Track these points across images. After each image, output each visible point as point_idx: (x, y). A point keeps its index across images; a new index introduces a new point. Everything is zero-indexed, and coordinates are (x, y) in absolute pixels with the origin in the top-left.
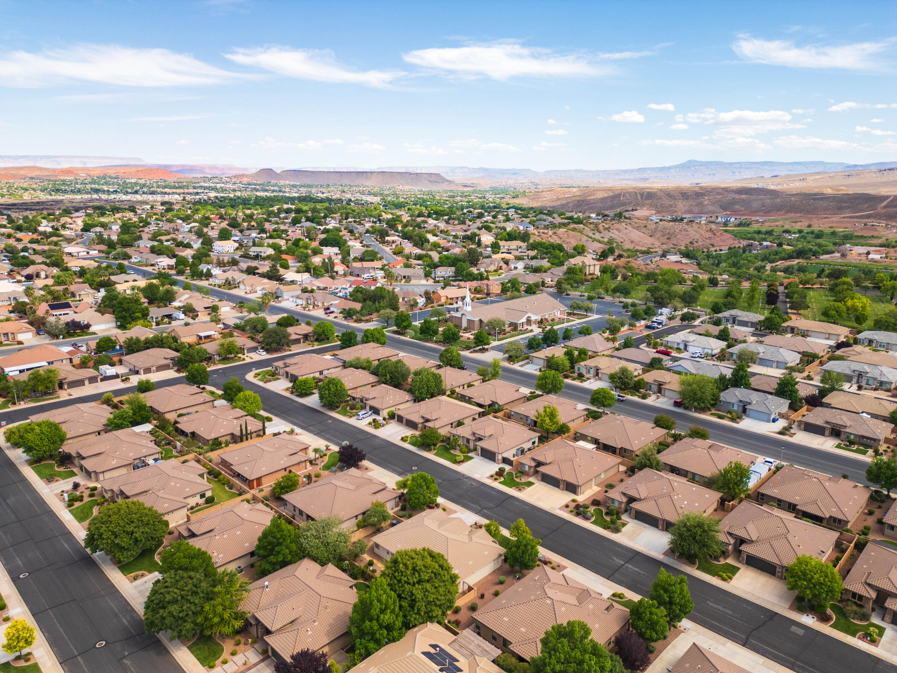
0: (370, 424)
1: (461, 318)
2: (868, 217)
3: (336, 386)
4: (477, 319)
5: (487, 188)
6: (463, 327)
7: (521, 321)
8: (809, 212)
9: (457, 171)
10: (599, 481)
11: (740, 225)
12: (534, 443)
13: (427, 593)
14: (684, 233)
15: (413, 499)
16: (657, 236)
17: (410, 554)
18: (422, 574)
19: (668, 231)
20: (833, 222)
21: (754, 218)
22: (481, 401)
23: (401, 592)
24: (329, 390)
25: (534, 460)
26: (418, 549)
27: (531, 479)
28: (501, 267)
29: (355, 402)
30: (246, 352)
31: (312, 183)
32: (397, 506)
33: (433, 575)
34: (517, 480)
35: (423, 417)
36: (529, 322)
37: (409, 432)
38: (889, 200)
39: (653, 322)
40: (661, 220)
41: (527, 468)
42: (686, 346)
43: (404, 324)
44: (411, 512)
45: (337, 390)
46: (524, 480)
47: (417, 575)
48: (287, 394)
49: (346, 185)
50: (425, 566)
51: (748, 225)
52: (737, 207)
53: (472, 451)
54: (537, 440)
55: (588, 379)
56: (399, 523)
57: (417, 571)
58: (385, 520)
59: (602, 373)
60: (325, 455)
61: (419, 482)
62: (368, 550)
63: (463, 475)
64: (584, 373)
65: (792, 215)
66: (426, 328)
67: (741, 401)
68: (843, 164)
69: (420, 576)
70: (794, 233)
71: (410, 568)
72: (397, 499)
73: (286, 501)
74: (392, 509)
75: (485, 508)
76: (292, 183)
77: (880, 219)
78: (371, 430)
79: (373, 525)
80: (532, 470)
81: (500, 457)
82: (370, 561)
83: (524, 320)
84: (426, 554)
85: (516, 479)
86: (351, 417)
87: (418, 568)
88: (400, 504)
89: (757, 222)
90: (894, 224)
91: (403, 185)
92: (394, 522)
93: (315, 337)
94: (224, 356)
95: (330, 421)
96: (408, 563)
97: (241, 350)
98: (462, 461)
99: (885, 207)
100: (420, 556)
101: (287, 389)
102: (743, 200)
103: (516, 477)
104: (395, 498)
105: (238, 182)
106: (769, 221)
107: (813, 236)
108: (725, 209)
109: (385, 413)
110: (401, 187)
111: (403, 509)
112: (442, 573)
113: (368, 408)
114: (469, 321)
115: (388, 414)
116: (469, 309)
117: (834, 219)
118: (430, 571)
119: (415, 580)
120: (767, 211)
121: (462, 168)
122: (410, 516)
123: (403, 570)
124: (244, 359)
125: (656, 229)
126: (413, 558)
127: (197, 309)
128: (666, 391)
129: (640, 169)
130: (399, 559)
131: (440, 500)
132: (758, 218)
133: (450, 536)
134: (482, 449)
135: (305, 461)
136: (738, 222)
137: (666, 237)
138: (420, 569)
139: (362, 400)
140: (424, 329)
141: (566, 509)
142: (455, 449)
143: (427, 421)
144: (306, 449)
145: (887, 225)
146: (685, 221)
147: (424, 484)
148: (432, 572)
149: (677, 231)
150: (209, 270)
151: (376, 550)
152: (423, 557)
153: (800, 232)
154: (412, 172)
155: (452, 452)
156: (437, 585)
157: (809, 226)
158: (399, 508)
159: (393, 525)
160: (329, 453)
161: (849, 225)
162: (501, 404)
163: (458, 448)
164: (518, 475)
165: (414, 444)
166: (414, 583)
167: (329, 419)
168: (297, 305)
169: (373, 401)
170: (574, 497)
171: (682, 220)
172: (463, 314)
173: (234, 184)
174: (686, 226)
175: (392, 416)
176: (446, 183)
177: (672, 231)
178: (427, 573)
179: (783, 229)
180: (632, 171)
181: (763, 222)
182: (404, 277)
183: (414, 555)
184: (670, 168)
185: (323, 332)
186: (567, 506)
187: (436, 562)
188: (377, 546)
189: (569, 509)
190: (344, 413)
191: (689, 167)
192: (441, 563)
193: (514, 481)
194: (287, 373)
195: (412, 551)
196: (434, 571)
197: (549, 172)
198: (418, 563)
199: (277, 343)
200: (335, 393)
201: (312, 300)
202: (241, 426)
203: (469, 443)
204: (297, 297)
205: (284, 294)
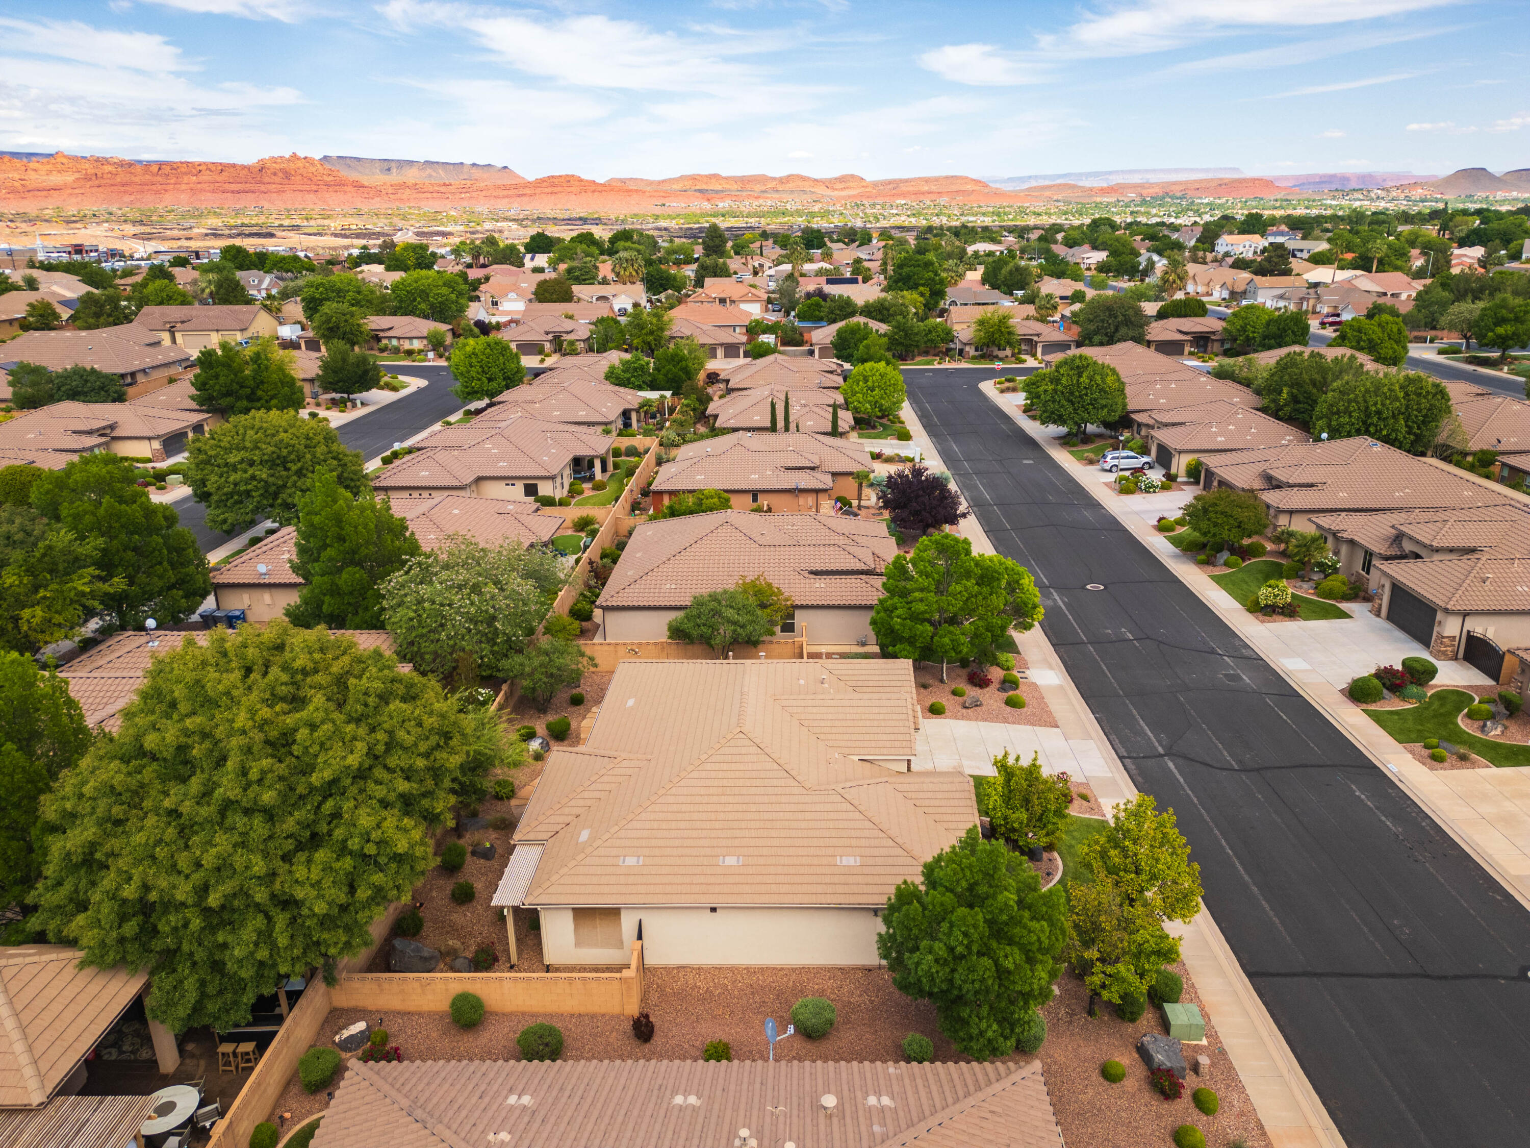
76: (1526, 196)
95: (1028, 462)
97: (1033, 347)
105: (1402, 197)
113: (1154, 449)
124: (1023, 362)
134: (1399, 592)
150: (1151, 265)
199: (1106, 334)
200: (1072, 393)
201: (1312, 302)
202: (773, 406)
203: (1368, 573)
204: (1281, 297)
205: (1260, 292)
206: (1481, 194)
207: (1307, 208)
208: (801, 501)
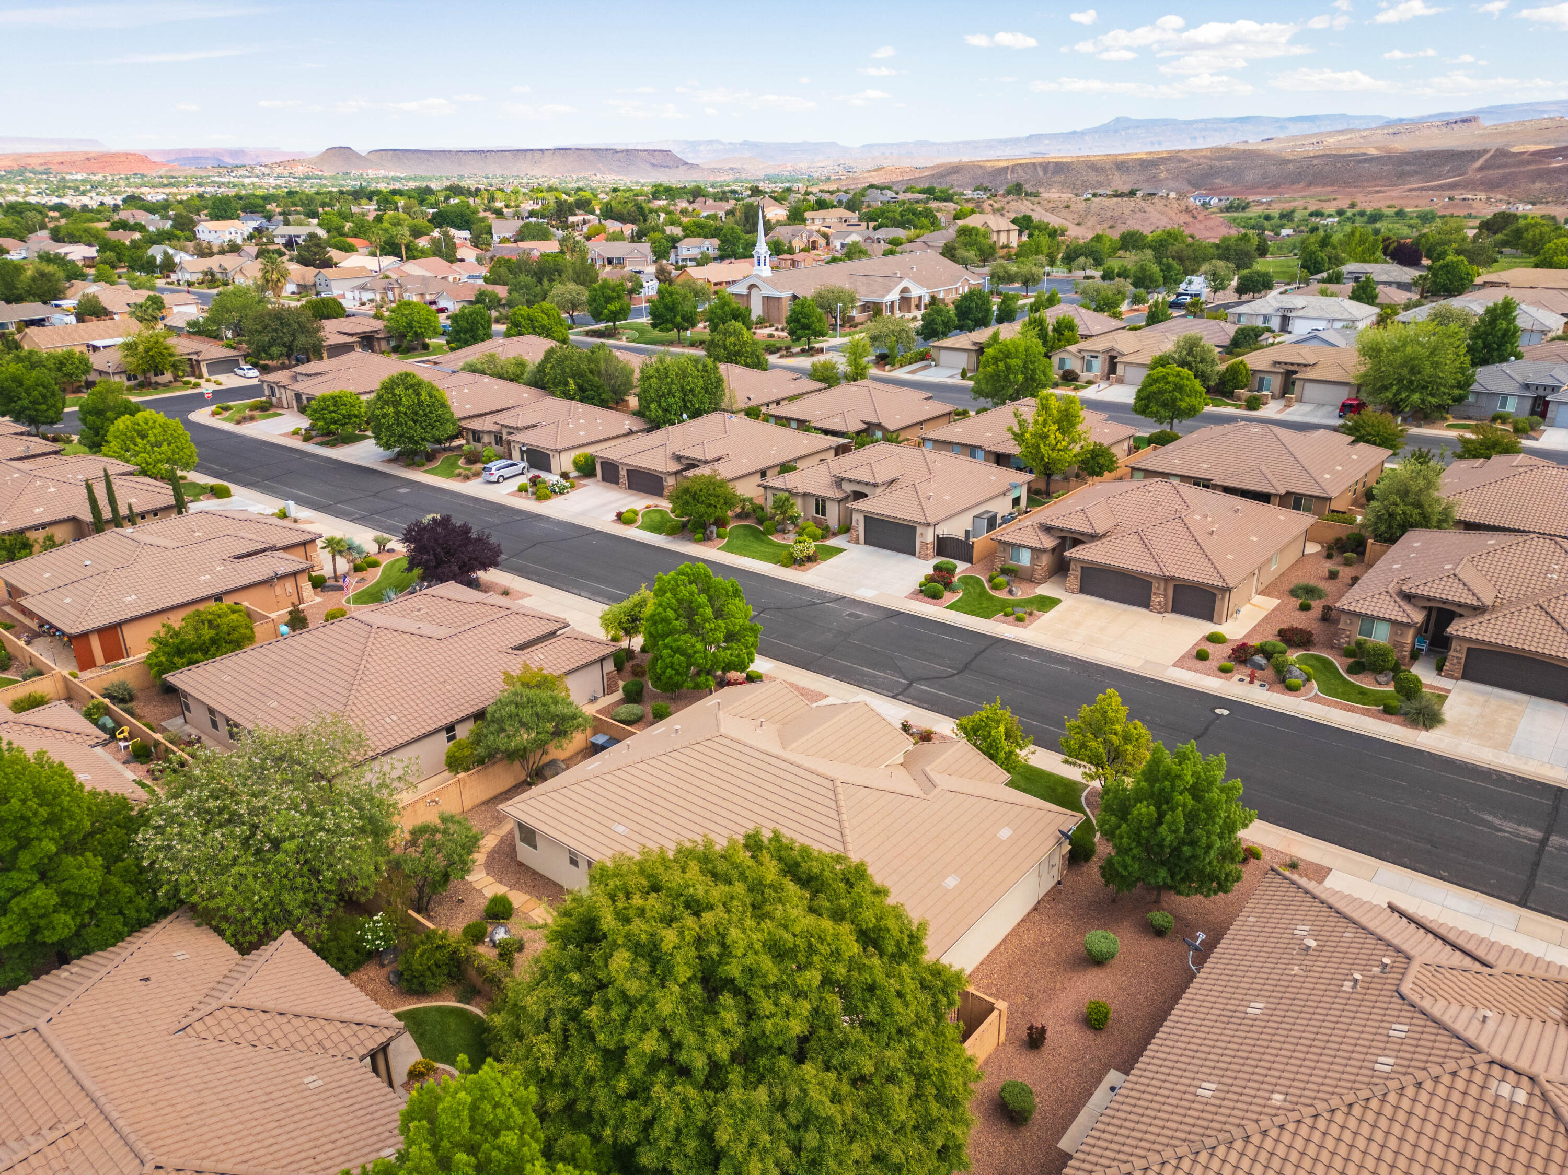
0: (522, 489)
1: (748, 295)
2: (1453, 186)
3: (418, 394)
4: (786, 294)
5: (761, 174)
6: (754, 317)
7: (888, 299)
8: (1347, 184)
9: (702, 148)
10: (1267, 579)
11: (1228, 209)
12: (1016, 501)
13: (811, 1138)
14: (1139, 215)
15: (665, 652)
16: (1090, 224)
17: (672, 879)
18: (766, 1006)
19: (1110, 213)
20: (1393, 198)
21: (1251, 198)
22: (835, 424)
23: (629, 1134)
24: (396, 403)
25: (1048, 529)
26: (720, 844)
27: (1045, 590)
28: (814, 242)
29: (479, 446)
30: (204, 370)
31: (430, 174)
32: (609, 689)
33: (835, 1003)
34: (1002, 595)
35: (678, 458)
36: (905, 301)
37: (639, 503)
38: (1487, 156)
39: (1179, 295)
40: (1094, 195)
41: (1025, 559)
42: (1285, 320)
43: (612, 307)
44: (661, 703)
45: (420, 403)
46: (1021, 592)
47: (730, 1017)
48: (297, 443)
49: (495, 176)
50: (778, 952)
51: (1244, 209)
52: (1218, 181)
53: (835, 534)
54: (1023, 493)
55: (1090, 383)
56: (614, 741)
57: (729, 983)
58: (560, 733)
59: (1126, 364)
60: (375, 564)
61: (684, 592)
62: (492, 856)
63: (822, 594)
64: (1078, 371)
65: (1319, 189)
66: (666, 307)
67: (1527, 386)
68: (1379, 117)
69: (750, 1015)
70: (1330, 216)
71: (683, 973)
72: (609, 666)
73: (186, 695)
74: (594, 700)
75: (920, 679)
76: (392, 174)
77: (1474, 189)
78: (528, 505)
79: (517, 755)
80: (1045, 560)
81: (930, 537)
82: (496, 901)
83: (894, 296)
84: (771, 871)
85: (996, 594)
86: (467, 478)
87: (733, 969)
88: (621, 683)
89: (1260, 203)
90: (1499, 196)
91: (603, 173)
92: (600, 739)
93: (393, 343)
94: (141, 378)
95: (404, 491)
96: (669, 937)
97: (194, 367)
98: (810, 559)
99: (1481, 169)
100: (739, 888)
101: (296, 433)
102: (1228, 169)
103: (996, 587)
104: (602, 660)
105: (286, 173)
106: (1280, 201)
107: (1365, 219)
108: (1197, 186)
109: (565, 462)
110: (599, 177)
111: (633, 696)
112: (893, 984)
113: (516, 454)
114: (767, 300)
115: (575, 463)
116: (766, 271)
117: (1393, 194)
118: (813, 977)
119: (722, 1051)
120: (1274, 186)
121: (710, 142)
122: (660, 716)
123: (634, 987)
124: (197, 385)
125: (1087, 211)
126: (696, 907)
127: (110, 308)
128: (1308, 386)
129: (1031, 136)
130: (608, 922)
131: (760, 664)
132: (1258, 198)
133: (838, 771)
134: (871, 521)
135: (295, 574)
136: (1225, 203)
137: (1106, 225)
138: (751, 973)
139: (499, 439)
140: (661, 309)
141: (1200, 664)
142: (784, 531)
143: (692, 464)
144: (304, 544)
145: (1488, 199)
146: (1139, 194)
147: (703, 599)
148: (828, 981)
149: (1127, 212)
150: (168, 259)
151: (524, 852)
152: (757, 887)
153: (1340, 213)
154: (618, 148)
155: (776, 539)
156: (868, 1067)
157: (1353, 206)
158: (619, 695)
159: (595, 749)
160: (385, 560)
161: (1418, 202)
162: (891, 427)
163: (791, 527)
164: (1002, 579)
165: (656, 528)
166: (715, 1066)
167: (402, 486)
168: (363, 304)
169: (531, 432)
170: (1208, 628)
171: (1133, 193)
172: (752, 286)
173: (279, 177)
174: (1143, 204)
175: (587, 469)
176: (682, 169)
177: (1117, 213)
178: (799, 994)
179: (1307, 212)
180: (1017, 141)
181: (1269, 203)
182: (610, 261)
183: (701, 887)
184: (1083, 133)
185: (410, 325)
186: (1202, 656)
187: (838, 916)
188: (529, 835)
189: (1212, 664)
190: (449, 472)
191: (1116, 131)
192: (868, 918)
193: (991, 598)
194: (298, 396)
195: (685, 856)
196: (840, 971)
197: (870, 146)
198: (734, 933)
199: (284, 345)
200: (416, 413)
201: (397, 291)
202: (89, 488)
203: (824, 514)
204: (363, 288)
205: (333, 284)
206: (355, 172)
207: (199, 185)
208: (278, 590)
